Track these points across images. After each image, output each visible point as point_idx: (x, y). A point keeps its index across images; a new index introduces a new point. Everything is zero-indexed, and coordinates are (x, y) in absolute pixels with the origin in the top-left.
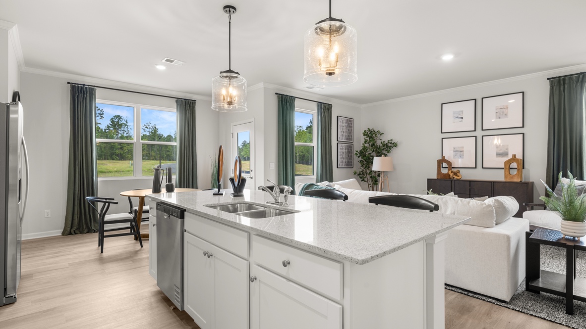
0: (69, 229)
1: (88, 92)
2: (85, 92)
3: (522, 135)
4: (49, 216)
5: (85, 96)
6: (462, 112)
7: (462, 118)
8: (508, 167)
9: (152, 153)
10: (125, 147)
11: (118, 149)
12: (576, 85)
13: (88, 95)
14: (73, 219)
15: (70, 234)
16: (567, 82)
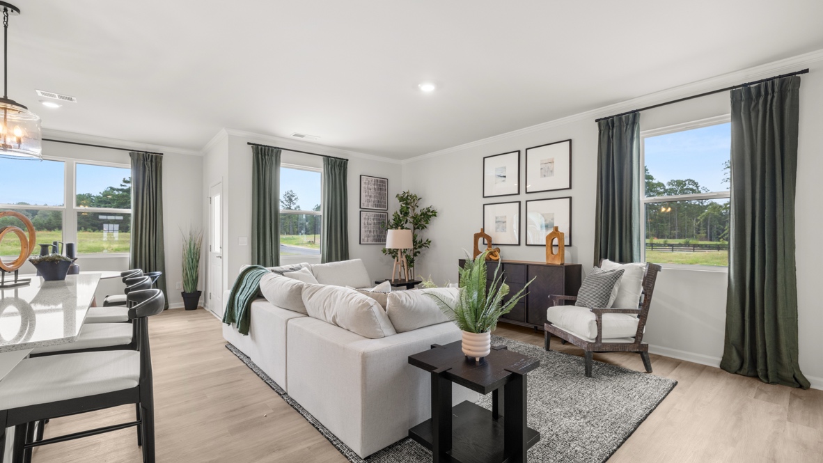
3: (568, 199)
6: (505, 168)
7: (505, 177)
8: (549, 244)
12: (627, 127)
16: (616, 124)
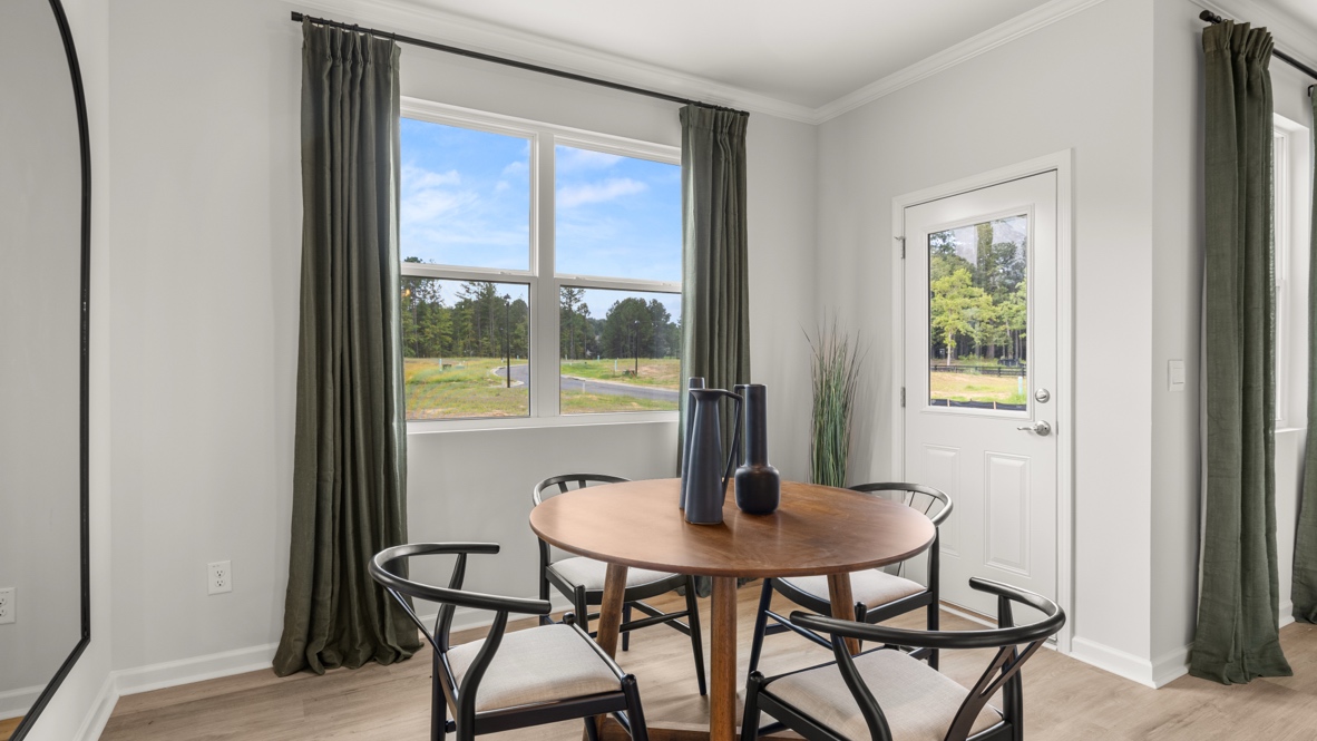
0: (299, 647)
1: (371, 57)
2: (360, 57)
4: (227, 587)
5: (360, 71)
9: (483, 340)
10: (428, 327)
11: (414, 332)
13: (370, 67)
14: (314, 602)
15: (305, 666)
